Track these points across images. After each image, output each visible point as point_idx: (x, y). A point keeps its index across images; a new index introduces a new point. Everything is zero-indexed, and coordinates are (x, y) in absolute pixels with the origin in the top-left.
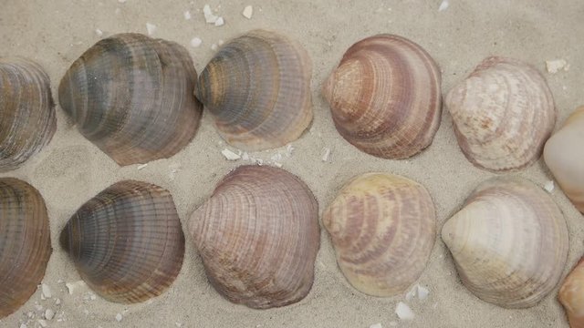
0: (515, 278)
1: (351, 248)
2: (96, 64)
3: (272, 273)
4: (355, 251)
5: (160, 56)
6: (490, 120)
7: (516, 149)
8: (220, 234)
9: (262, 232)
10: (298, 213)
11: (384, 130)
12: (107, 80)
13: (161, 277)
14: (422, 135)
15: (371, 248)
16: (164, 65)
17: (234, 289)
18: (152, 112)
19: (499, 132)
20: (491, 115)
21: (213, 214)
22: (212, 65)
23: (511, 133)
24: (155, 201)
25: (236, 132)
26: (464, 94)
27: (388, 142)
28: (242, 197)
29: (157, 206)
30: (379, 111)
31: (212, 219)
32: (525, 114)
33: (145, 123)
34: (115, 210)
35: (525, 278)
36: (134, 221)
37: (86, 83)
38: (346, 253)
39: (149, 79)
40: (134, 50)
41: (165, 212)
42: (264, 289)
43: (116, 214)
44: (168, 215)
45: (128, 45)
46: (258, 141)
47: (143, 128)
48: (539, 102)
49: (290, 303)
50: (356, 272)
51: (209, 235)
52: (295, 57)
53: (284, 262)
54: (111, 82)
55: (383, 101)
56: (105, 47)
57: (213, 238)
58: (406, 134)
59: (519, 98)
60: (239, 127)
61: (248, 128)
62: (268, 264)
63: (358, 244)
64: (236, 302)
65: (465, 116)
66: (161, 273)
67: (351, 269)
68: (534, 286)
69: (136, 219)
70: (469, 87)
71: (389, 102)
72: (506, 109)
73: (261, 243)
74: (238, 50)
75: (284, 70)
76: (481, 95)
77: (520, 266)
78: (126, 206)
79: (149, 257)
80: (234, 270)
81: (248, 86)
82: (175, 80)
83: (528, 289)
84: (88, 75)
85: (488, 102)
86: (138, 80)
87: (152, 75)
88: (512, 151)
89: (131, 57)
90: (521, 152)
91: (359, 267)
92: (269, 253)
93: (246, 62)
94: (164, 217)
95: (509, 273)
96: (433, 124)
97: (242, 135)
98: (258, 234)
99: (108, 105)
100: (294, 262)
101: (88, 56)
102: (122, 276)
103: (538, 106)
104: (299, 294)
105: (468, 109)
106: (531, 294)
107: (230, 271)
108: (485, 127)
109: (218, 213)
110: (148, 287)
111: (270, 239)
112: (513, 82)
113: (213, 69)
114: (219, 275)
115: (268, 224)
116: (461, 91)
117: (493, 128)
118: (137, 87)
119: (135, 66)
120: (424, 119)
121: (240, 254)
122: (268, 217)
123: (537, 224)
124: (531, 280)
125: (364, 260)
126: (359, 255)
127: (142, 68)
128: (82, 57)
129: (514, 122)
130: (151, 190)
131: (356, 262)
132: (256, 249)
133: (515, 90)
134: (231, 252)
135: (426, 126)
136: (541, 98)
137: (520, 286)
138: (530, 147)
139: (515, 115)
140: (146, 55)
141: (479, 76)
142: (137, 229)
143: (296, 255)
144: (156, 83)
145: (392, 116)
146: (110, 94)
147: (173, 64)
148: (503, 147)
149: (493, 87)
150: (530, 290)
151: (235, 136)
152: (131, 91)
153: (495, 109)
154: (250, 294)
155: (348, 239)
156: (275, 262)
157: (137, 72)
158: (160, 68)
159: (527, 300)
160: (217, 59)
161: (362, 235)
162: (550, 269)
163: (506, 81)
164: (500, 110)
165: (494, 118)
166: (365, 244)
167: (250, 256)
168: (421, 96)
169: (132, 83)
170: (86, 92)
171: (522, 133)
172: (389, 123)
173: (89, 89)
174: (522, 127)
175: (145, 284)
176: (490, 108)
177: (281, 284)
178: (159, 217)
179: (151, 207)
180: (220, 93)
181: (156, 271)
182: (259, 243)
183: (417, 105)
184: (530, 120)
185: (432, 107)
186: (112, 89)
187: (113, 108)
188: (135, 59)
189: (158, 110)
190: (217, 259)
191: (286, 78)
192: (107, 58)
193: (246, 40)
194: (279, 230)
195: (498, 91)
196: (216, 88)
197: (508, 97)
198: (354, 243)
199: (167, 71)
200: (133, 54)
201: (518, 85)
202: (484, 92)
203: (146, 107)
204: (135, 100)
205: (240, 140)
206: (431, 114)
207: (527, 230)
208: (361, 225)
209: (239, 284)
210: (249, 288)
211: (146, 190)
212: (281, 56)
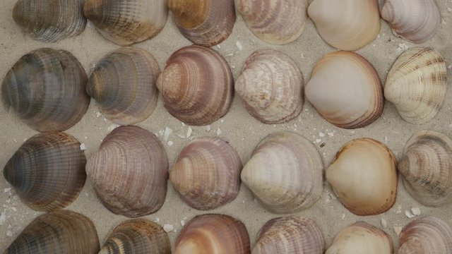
0: (289, 195)
1: (257, 19)
2: (21, 72)
3: (139, 197)
4: (260, 21)
5: (61, 63)
6: (265, 93)
7: (286, 105)
8: (104, 174)
9: (130, 172)
10: (153, 159)
11: (197, 107)
12: (29, 82)
13: (66, 196)
14: (220, 108)
15: (269, 16)
16: (64, 67)
17: (116, 207)
18: (59, 99)
19: (273, 99)
20: (264, 91)
21: (100, 161)
22: (95, 73)
23: (280, 98)
24: (61, 149)
25: (114, 113)
26: (245, 83)
27: (199, 115)
28: (118, 150)
29: (62, 153)
30: (192, 96)
31: (99, 165)
32: (284, 83)
33: (56, 106)
34: (35, 157)
35: (296, 193)
36: (47, 163)
37: (16, 85)
38: (254, 23)
39: (55, 78)
40: (45, 60)
41: (67, 156)
42: (134, 206)
43: (36, 160)
44: (69, 158)
45: (41, 58)
46: (128, 118)
47: (55, 109)
48: (290, 72)
49: (151, 213)
50: (263, 33)
51: (98, 175)
52: (147, 63)
53: (146, 190)
54: (31, 83)
55: (195, 89)
56: (26, 60)
57: (100, 177)
58: (210, 109)
59: (278, 75)
60: (116, 110)
61: (121, 110)
62: (135, 191)
63: (261, 16)
64: (117, 214)
65: (249, 96)
66: (66, 194)
67: (259, 32)
68: (303, 196)
69: (49, 162)
70: (246, 77)
71: (198, 90)
72: (272, 84)
73: (131, 179)
74: (110, 62)
75: (140, 72)
76: (255, 80)
77: (291, 187)
78: (42, 154)
79: (57, 185)
80: (115, 196)
81: (118, 83)
82: (72, 77)
83: (300, 199)
84: (17, 80)
85: (260, 83)
86: (48, 79)
87: (57, 75)
88: (284, 108)
89: (43, 65)
90: (289, 106)
91: (264, 30)
92: (136, 184)
93: (115, 69)
94: (67, 160)
95: (285, 193)
96: (227, 101)
97: (118, 115)
98: (128, 173)
99: (31, 96)
100: (152, 189)
101: (16, 67)
102: (42, 197)
103: (291, 75)
104: (156, 208)
105: (249, 91)
106: (303, 201)
107: (112, 196)
108: (264, 98)
109: (102, 161)
110: (58, 202)
111: (136, 176)
112: (271, 66)
113: (96, 76)
114: (106, 199)
115: (134, 167)
116: (242, 81)
117: (268, 98)
118: (48, 84)
119: (46, 71)
120: (220, 98)
121: (117, 187)
122: (134, 162)
123: (296, 159)
124: (300, 193)
125: (266, 24)
126: (262, 23)
127: (50, 72)
128: (13, 68)
129: (280, 90)
130: (59, 142)
131: (261, 27)
132: (128, 183)
133: (274, 70)
134: (112, 186)
135: (223, 103)
136: (291, 70)
137: (294, 198)
138: (294, 101)
139: (279, 86)
140: (52, 62)
141: (250, 68)
142: (49, 168)
143: (153, 185)
144: (60, 80)
145: (200, 99)
146: (32, 91)
147: (70, 66)
148: (278, 107)
149: (260, 73)
150: (301, 199)
151: (114, 116)
152: (44, 87)
153: (265, 86)
154: (126, 210)
155: (254, 14)
156: (140, 191)
157: (47, 75)
158: (61, 70)
159: (302, 205)
160: (98, 69)
161: (262, 10)
162: (311, 183)
163: (267, 67)
164: (269, 86)
165: (267, 92)
166: (265, 15)
167: (124, 188)
168: (219, 84)
169: (44, 82)
170: (17, 90)
171: (286, 95)
172: (199, 103)
173: (18, 88)
174: (285, 92)
175: (56, 201)
176: (262, 87)
177: (145, 203)
178: (63, 160)
179: (59, 153)
180: (101, 90)
181: (63, 193)
182: (129, 179)
183: (216, 90)
184: (289, 86)
185: (226, 90)
186: (32, 87)
187: (35, 99)
188: (45, 67)
189: (63, 97)
190: (104, 190)
191: (142, 77)
192: (28, 67)
193: (115, 55)
194: (142, 170)
195: (264, 75)
196: (99, 86)
197: (271, 77)
198: (259, 16)
199: (66, 71)
200: (44, 63)
201: (275, 67)
202: (256, 77)
203: (55, 97)
204: (47, 92)
205: (117, 118)
206: (225, 95)
207: (289, 164)
208: (261, 4)
209: (119, 204)
210: (125, 206)
211: (55, 142)
212: (137, 63)
